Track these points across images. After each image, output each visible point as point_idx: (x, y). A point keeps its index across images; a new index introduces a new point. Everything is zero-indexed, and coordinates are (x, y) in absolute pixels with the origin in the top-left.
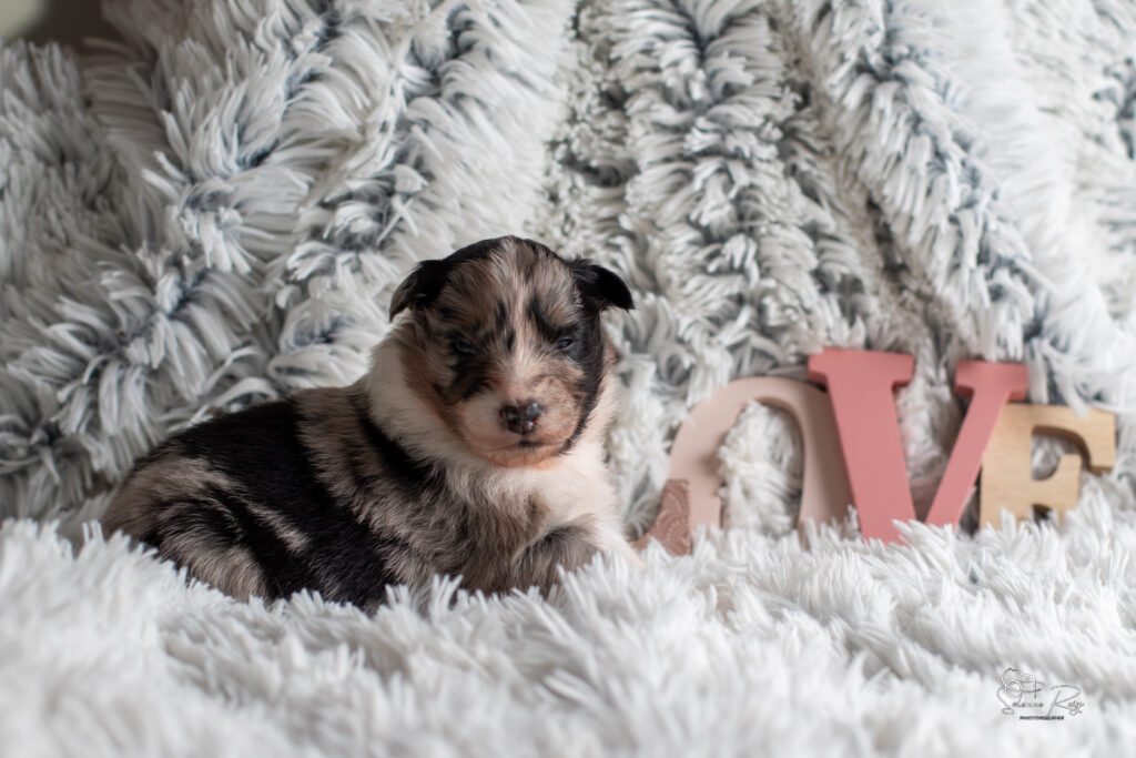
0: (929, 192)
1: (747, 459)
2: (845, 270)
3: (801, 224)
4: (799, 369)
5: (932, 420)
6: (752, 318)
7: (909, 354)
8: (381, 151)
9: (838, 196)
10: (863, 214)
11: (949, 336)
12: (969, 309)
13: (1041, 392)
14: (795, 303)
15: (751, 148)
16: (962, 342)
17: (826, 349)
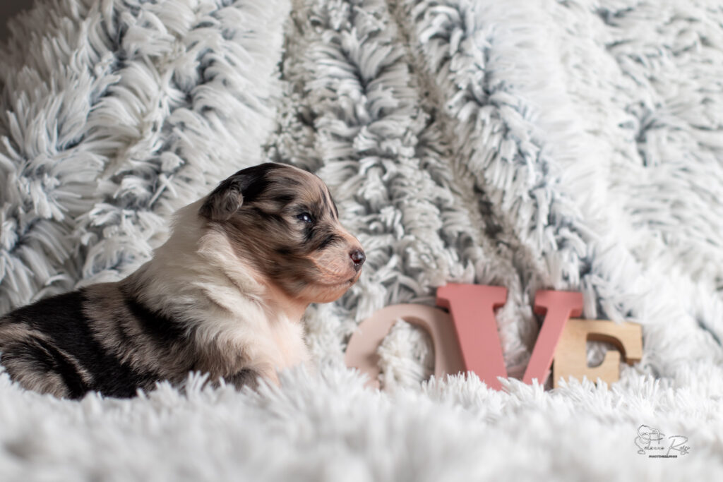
0: (515, 179)
1: (397, 355)
2: (460, 229)
3: (431, 199)
4: (430, 298)
5: (520, 330)
6: (398, 263)
7: (503, 286)
8: (153, 141)
9: (455, 181)
10: (472, 193)
11: (530, 276)
12: (544, 254)
13: (592, 311)
14: (428, 251)
15: (398, 149)
16: (539, 278)
17: (449, 282)
